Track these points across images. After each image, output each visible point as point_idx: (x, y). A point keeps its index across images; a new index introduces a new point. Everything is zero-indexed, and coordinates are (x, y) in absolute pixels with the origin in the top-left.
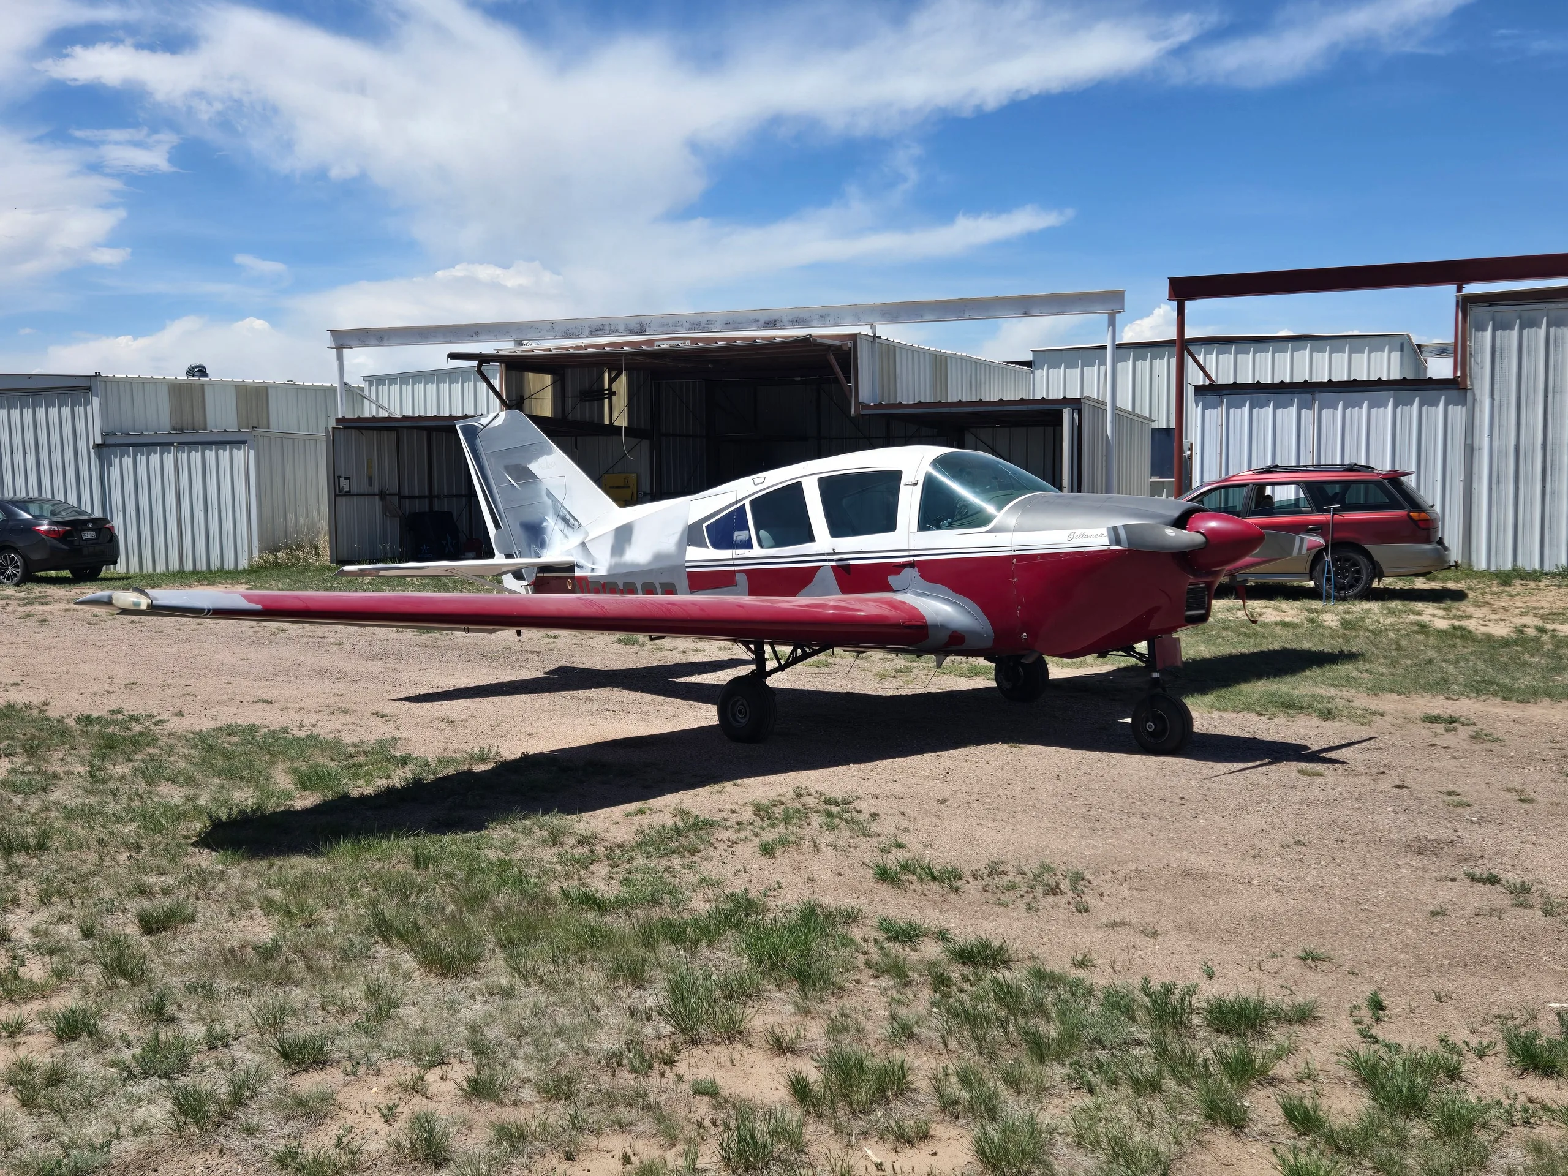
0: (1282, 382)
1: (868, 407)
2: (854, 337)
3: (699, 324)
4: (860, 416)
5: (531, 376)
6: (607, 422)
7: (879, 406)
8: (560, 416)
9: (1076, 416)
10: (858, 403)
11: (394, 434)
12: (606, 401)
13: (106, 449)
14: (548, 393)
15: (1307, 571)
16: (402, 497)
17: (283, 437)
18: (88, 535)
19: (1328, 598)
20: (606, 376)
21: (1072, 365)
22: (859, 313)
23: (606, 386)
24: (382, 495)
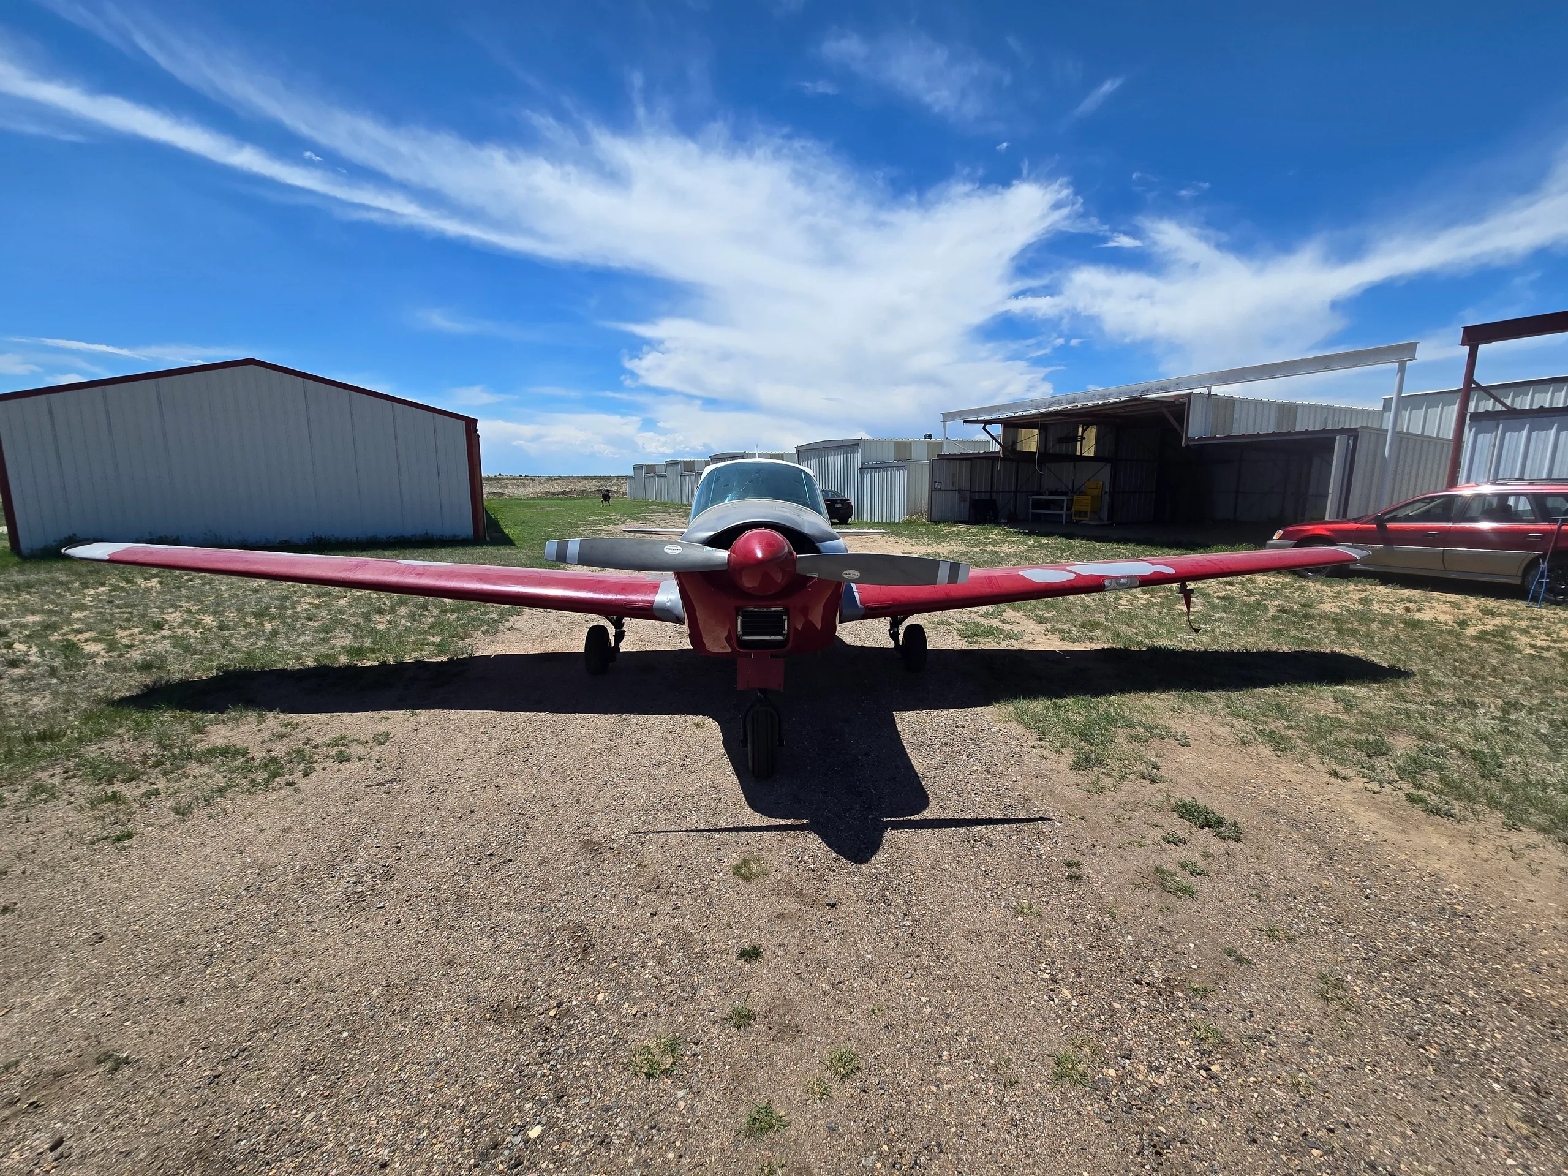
0: (1542, 407)
1: (1194, 439)
2: (1189, 396)
3: (1104, 396)
4: (1188, 446)
5: (1023, 431)
6: (1078, 454)
7: (1201, 439)
8: (1043, 450)
9: (1351, 443)
10: (1187, 438)
11: (969, 462)
12: (1079, 443)
13: (863, 470)
14: (1035, 439)
15: (1520, 574)
16: (971, 492)
17: (916, 464)
18: (837, 506)
19: (1535, 599)
20: (1080, 430)
21: (1419, 407)
22: (1201, 380)
23: (1080, 434)
24: (960, 491)
